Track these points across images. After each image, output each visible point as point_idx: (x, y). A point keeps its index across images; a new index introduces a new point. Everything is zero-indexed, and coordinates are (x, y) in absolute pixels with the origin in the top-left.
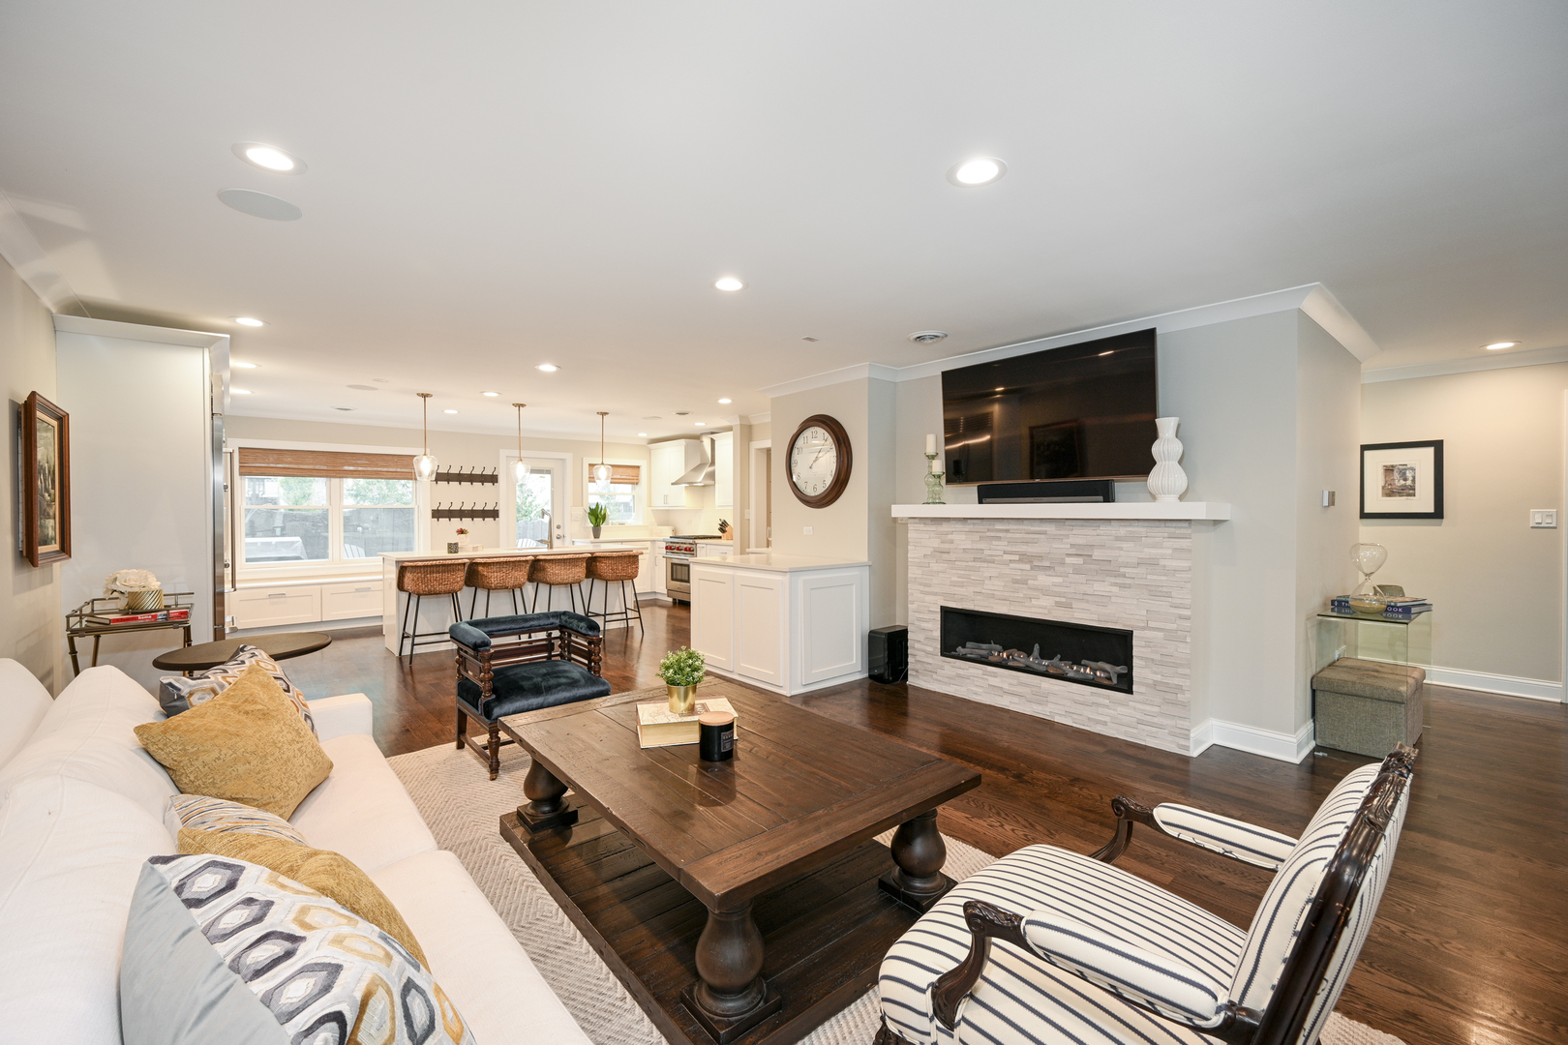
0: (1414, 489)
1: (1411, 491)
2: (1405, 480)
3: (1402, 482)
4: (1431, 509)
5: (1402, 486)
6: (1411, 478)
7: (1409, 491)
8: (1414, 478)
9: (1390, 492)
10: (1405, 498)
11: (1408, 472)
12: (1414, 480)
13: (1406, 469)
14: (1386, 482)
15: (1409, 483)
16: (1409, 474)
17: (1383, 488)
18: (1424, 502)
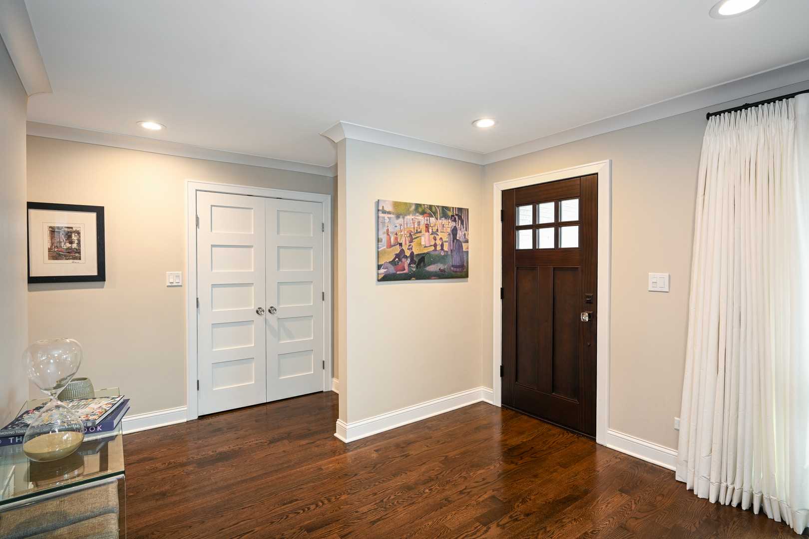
0: (79, 253)
1: (77, 255)
2: (71, 243)
3: (68, 245)
4: (95, 273)
5: (68, 249)
6: (76, 242)
7: (74, 254)
8: (79, 241)
9: (56, 254)
10: (71, 261)
11: (73, 235)
12: (79, 244)
13: (71, 232)
14: (52, 244)
15: (75, 246)
16: (74, 237)
17: (50, 250)
18: (87, 265)
